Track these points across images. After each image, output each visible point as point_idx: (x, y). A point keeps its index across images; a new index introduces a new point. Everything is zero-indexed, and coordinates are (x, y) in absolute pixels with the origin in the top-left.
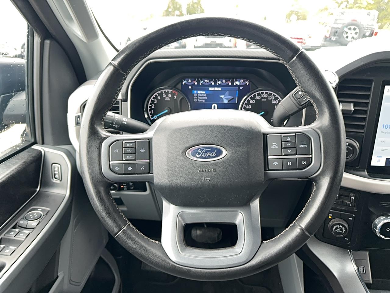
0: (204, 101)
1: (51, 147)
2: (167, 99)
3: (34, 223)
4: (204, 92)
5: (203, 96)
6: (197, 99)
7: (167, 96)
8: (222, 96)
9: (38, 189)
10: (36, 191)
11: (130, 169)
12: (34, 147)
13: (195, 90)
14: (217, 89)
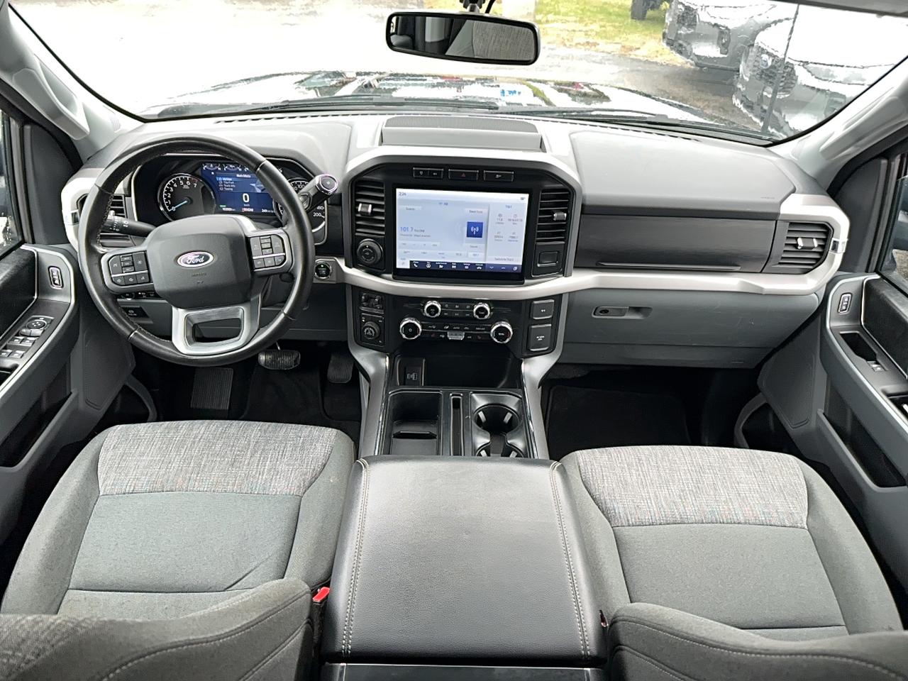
0: (232, 189)
1: (45, 246)
2: (186, 187)
3: (39, 332)
4: (231, 179)
5: (230, 184)
6: (224, 187)
7: (185, 183)
8: (254, 185)
9: (36, 297)
10: (33, 299)
11: (131, 280)
12: (23, 247)
13: (219, 177)
14: (245, 176)
